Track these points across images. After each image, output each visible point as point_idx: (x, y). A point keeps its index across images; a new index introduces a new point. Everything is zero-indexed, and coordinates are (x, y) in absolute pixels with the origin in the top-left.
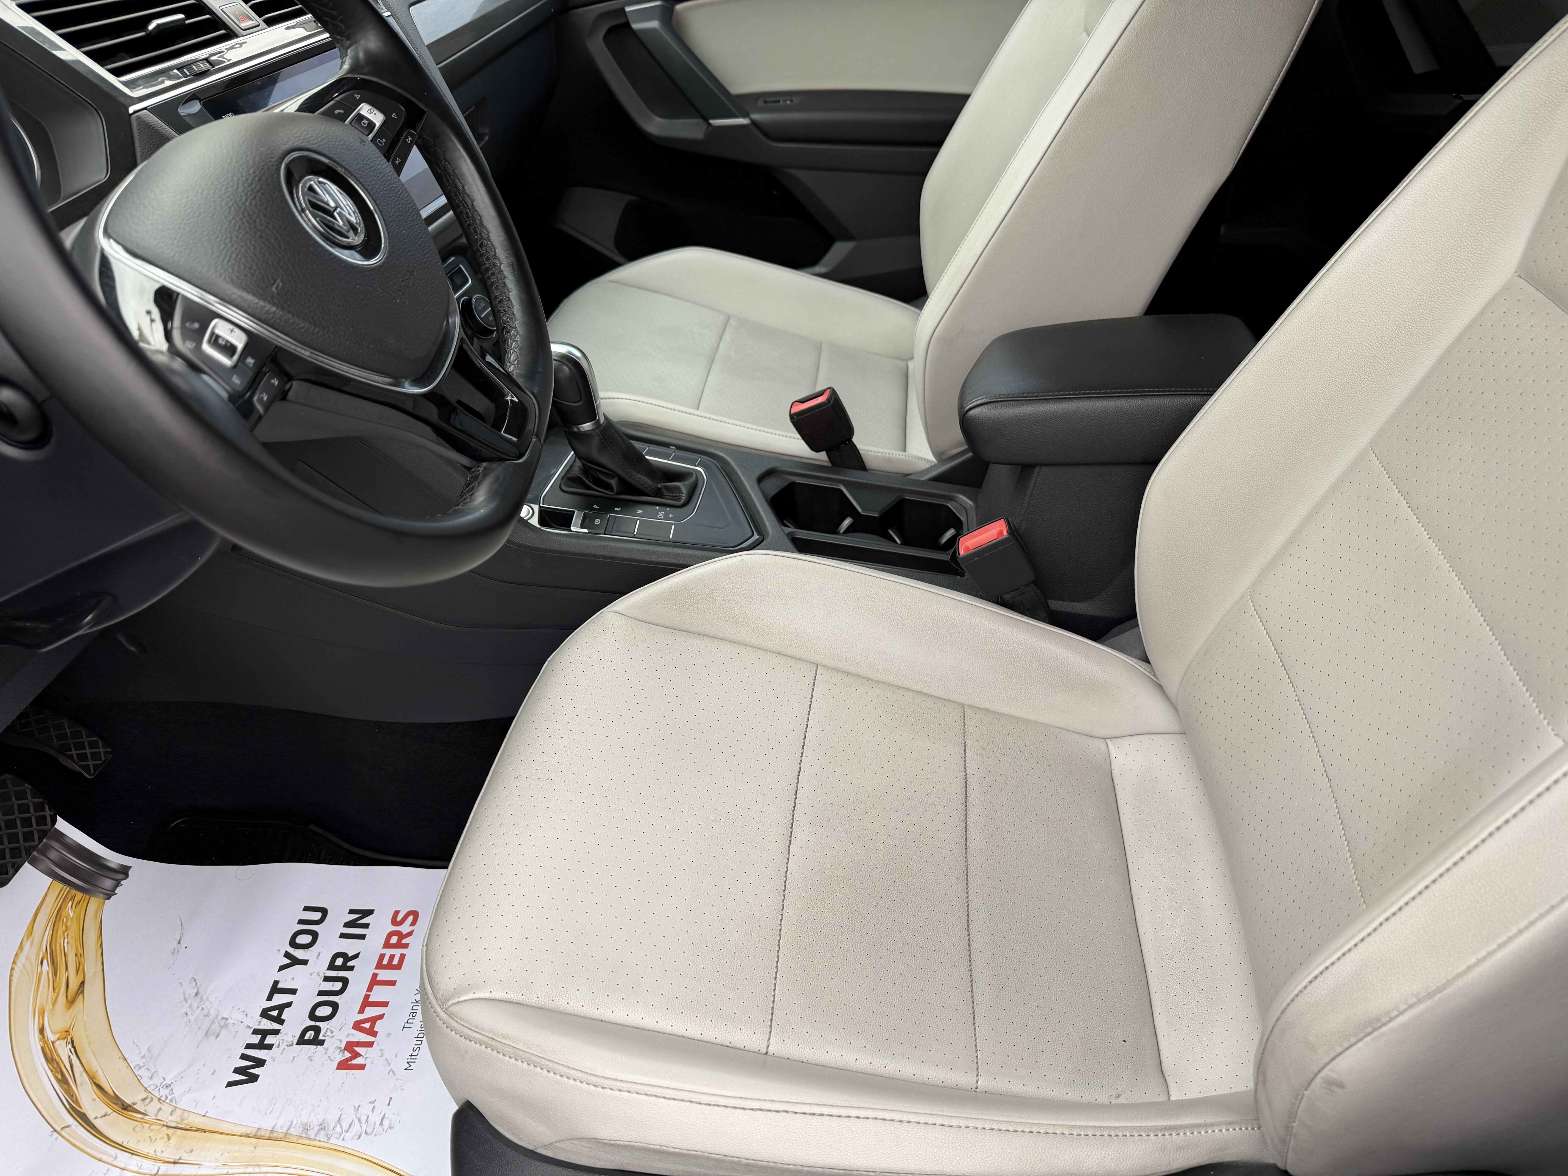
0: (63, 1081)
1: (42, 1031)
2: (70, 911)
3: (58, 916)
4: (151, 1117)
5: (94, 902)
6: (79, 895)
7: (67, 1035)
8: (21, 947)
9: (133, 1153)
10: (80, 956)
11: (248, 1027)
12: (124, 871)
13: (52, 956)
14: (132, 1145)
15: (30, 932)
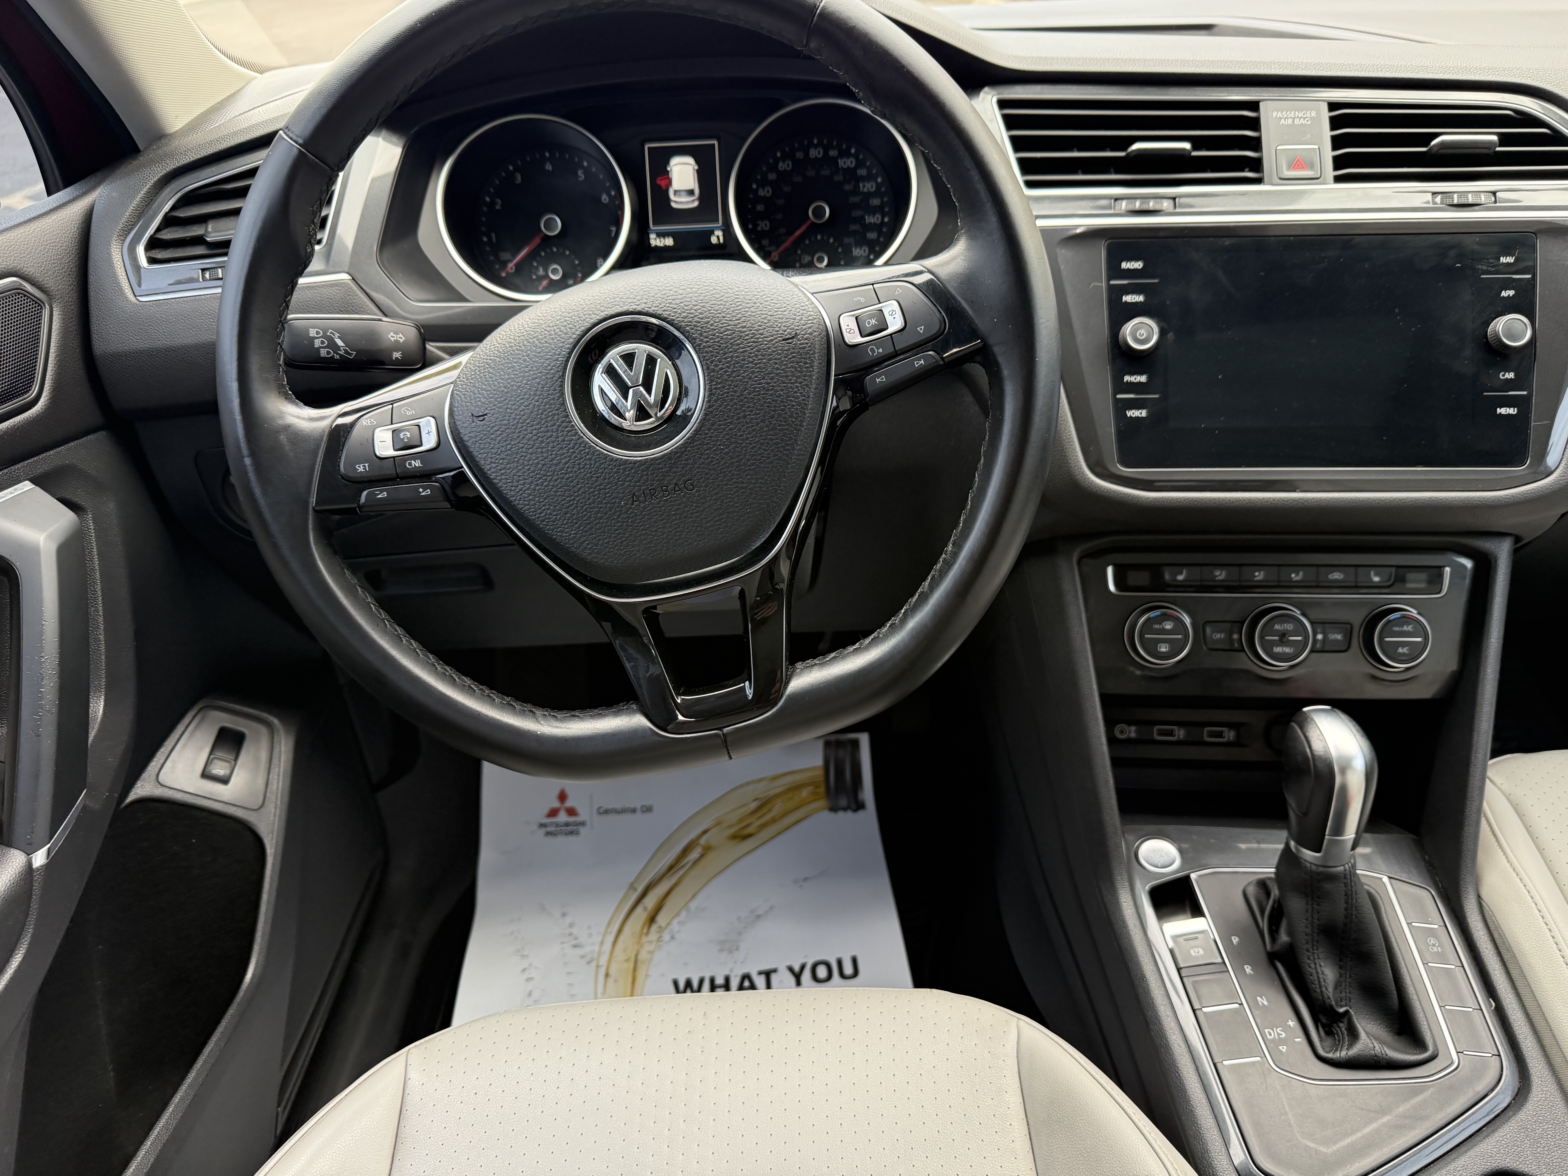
0: (671, 868)
1: (705, 832)
2: (805, 793)
3: (796, 788)
4: (644, 939)
5: (822, 803)
6: (822, 790)
7: (707, 849)
8: (761, 780)
9: (615, 943)
10: (774, 821)
11: (731, 970)
12: (859, 806)
13: (765, 804)
14: (622, 938)
15: (775, 778)
